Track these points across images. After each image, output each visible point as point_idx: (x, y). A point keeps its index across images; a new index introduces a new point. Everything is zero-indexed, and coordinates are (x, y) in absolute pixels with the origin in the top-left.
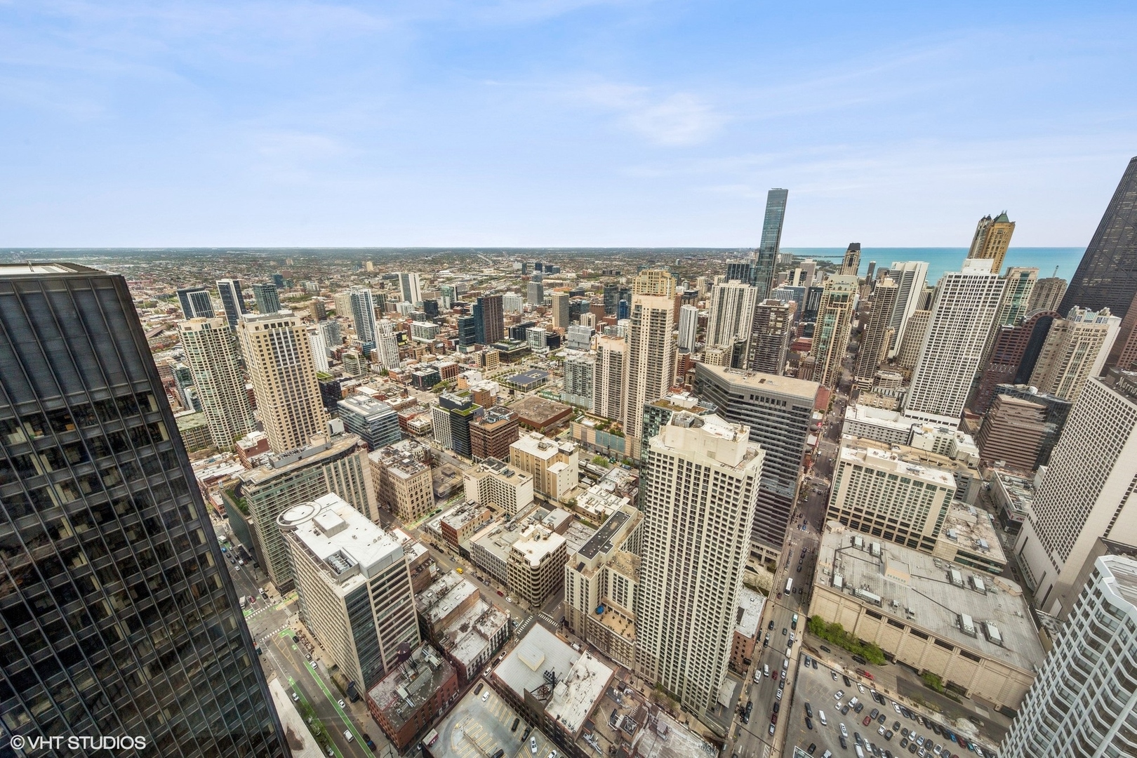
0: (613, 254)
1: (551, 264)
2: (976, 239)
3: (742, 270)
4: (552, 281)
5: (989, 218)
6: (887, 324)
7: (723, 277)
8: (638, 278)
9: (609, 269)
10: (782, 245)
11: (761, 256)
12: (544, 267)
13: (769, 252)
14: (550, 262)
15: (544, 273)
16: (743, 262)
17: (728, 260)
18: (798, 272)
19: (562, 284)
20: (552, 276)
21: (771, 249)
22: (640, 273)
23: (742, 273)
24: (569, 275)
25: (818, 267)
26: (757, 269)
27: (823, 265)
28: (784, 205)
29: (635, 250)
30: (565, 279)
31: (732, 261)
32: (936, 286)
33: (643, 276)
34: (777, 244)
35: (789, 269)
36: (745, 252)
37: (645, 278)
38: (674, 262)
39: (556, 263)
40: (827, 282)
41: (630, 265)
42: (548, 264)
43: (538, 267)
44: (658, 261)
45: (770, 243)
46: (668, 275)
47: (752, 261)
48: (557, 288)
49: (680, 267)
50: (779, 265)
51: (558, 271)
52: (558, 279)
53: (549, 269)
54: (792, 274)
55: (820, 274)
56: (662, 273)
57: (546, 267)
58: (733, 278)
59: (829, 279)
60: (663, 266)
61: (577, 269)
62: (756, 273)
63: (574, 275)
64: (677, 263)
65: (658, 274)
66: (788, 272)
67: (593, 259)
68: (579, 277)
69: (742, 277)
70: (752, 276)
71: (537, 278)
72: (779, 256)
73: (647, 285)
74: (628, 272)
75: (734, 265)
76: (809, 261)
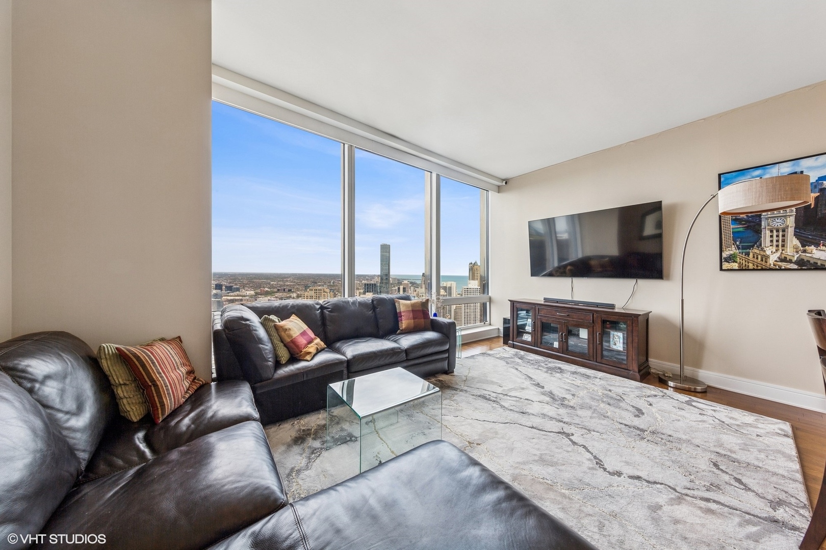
0: (287, 278)
1: (231, 285)
2: (470, 272)
3: (373, 287)
4: (232, 298)
5: (472, 263)
6: (446, 313)
7: (362, 291)
8: (306, 293)
9: (282, 288)
10: (391, 273)
11: (382, 279)
12: (224, 287)
13: (385, 276)
14: (230, 283)
15: (224, 292)
16: (372, 282)
17: (363, 281)
18: (401, 287)
19: (241, 300)
20: (232, 294)
21: (386, 275)
22: (308, 290)
23: (372, 289)
24: (248, 293)
25: (410, 285)
26: (381, 286)
27: (413, 284)
28: (389, 252)
29: (302, 275)
30: (244, 296)
31: (366, 282)
32: (461, 293)
33: (310, 292)
34: (389, 272)
35: (397, 286)
36: (372, 277)
37: (312, 293)
38: (330, 282)
39: (236, 284)
40: (417, 292)
41: (299, 285)
42: (228, 285)
43: (219, 287)
44: (319, 282)
45: (386, 272)
46: (328, 290)
47: (377, 282)
48: (237, 303)
49: (334, 286)
50: (391, 284)
51: (238, 290)
52: (238, 296)
53: (230, 289)
54: (399, 288)
55: (412, 288)
56: (323, 289)
57: (226, 287)
58: (368, 292)
59: (417, 291)
60: (323, 285)
61: (255, 288)
62: (380, 289)
63: (252, 293)
64: (332, 284)
65: (320, 290)
66: (397, 288)
67: (269, 281)
68: (257, 294)
69: (373, 291)
70: (379, 291)
71: (216, 295)
72: (391, 279)
73: (314, 297)
74: (298, 289)
75: (368, 284)
76: (406, 282)
